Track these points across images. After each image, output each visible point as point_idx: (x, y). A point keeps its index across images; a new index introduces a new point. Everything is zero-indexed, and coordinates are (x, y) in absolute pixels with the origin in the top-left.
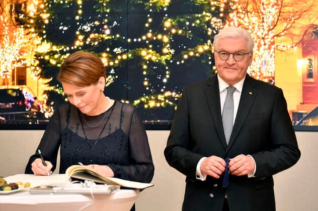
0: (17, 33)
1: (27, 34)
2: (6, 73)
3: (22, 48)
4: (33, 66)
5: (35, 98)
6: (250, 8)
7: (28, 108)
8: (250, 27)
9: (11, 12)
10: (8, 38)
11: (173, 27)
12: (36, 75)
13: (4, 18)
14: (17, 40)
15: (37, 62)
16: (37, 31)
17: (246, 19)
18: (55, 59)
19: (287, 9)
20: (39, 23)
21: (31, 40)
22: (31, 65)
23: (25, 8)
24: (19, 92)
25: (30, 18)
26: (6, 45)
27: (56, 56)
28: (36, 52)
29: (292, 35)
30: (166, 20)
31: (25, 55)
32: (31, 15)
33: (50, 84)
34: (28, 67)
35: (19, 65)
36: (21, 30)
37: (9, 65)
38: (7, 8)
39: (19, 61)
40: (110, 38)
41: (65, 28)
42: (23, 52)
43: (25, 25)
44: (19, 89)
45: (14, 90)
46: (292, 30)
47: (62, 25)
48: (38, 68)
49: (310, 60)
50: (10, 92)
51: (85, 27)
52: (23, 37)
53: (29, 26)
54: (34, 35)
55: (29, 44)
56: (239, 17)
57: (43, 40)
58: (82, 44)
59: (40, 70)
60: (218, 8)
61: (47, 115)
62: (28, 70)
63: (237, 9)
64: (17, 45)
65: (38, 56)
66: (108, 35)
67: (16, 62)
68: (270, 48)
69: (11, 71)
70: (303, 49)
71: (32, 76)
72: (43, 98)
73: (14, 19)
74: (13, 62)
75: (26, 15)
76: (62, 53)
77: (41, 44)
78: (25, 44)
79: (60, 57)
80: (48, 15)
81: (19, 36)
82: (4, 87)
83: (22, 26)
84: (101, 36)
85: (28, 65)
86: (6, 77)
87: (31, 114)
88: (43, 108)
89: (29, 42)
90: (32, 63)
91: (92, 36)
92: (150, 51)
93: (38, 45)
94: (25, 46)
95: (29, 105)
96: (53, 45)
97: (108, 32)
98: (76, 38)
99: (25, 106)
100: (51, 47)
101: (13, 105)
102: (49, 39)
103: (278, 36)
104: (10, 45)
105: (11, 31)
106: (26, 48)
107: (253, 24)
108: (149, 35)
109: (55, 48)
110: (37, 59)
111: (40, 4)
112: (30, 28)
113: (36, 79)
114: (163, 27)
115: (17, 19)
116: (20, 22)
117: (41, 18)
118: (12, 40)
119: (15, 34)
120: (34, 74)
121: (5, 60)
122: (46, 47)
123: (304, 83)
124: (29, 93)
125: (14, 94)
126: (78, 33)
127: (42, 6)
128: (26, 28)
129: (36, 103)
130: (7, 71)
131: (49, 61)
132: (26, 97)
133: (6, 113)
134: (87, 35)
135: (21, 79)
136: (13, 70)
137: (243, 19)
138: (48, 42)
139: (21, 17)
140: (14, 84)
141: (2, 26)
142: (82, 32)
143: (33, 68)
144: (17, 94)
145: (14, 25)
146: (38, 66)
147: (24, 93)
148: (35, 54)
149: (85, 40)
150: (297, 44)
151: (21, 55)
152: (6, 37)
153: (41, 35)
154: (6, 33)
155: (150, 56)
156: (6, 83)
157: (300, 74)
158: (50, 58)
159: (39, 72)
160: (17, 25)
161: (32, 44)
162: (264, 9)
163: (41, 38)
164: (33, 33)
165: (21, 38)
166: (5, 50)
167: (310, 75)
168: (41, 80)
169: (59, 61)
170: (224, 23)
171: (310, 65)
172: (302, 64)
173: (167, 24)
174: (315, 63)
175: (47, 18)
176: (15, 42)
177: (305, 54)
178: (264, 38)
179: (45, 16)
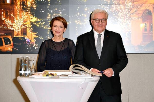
0: (23, 14)
1: (27, 14)
2: (18, 30)
3: (25, 20)
4: (30, 27)
5: (31, 41)
6: (120, 2)
7: (27, 45)
8: (121, 10)
9: (20, 5)
10: (19, 16)
12: (31, 31)
13: (17, 7)
14: (23, 17)
15: (31, 26)
16: (31, 13)
17: (119, 7)
18: (39, 24)
19: (136, 3)
20: (32, 9)
21: (29, 16)
22: (29, 27)
23: (26, 3)
24: (24, 38)
25: (28, 7)
26: (18, 19)
27: (39, 23)
28: (31, 21)
29: (138, 14)
30: (85, 8)
31: (26, 23)
32: (29, 6)
33: (37, 35)
34: (28, 28)
35: (24, 27)
36: (24, 13)
37: (20, 27)
38: (19, 3)
39: (24, 25)
40: (62, 15)
41: (43, 12)
42: (26, 21)
43: (26, 10)
44: (23, 37)
45: (22, 38)
46: (138, 11)
47: (41, 10)
48: (31, 28)
49: (146, 24)
50: (20, 38)
51: (51, 11)
52: (25, 15)
53: (28, 10)
54: (30, 14)
55: (28, 18)
56: (116, 6)
57: (33, 17)
58: (50, 18)
59: (32, 29)
60: (107, 2)
62: (27, 29)
63: (115, 3)
64: (23, 19)
65: (31, 23)
66: (61, 14)
67: (22, 26)
68: (129, 19)
69: (20, 29)
71: (29, 31)
72: (33, 41)
73: (21, 8)
74: (21, 26)
75: (27, 6)
76: (42, 22)
77: (33, 18)
78: (26, 18)
79: (41, 23)
80: (36, 6)
81: (23, 15)
82: (17, 36)
83: (25, 11)
84: (58, 14)
85: (28, 27)
86: (18, 32)
87: (29, 47)
88: (34, 45)
89: (28, 17)
90: (29, 26)
91: (54, 14)
92: (79, 21)
93: (31, 19)
95: (28, 43)
96: (38, 18)
97: (61, 13)
98: (48, 16)
99: (26, 44)
100: (37, 19)
101: (21, 44)
103: (132, 14)
104: (20, 19)
105: (20, 13)
106: (27, 20)
107: (122, 9)
108: (78, 14)
109: (38, 20)
110: (31, 24)
111: (32, 1)
112: (28, 11)
113: (31, 33)
114: (84, 10)
115: (23, 8)
116: (24, 9)
117: (33, 7)
118: (21, 17)
119: (22, 14)
120: (30, 31)
121: (18, 25)
122: (34, 20)
123: (143, 33)
124: (28, 39)
126: (48, 13)
127: (33, 2)
129: (31, 43)
130: (19, 30)
131: (36, 25)
132: (27, 40)
133: (18, 47)
134: (52, 14)
135: (24, 33)
136: (21, 29)
137: (118, 7)
138: (36, 17)
139: (25, 7)
140: (21, 35)
141: (17, 11)
142: (50, 13)
143: (29, 28)
144: (23, 39)
145: (22, 10)
146: (32, 27)
147: (26, 38)
148: (30, 22)
149: (51, 16)
150: (140, 17)
151: (24, 23)
152: (18, 16)
153: (33, 14)
154: (18, 14)
155: (79, 23)
156: (18, 34)
157: (142, 30)
158: (37, 24)
159: (32, 30)
160: (23, 10)
161: (29, 18)
162: (126, 3)
163: (33, 16)
164: (29, 13)
165: (24, 16)
166: (18, 21)
167: (146, 30)
168: (33, 33)
169: (40, 25)
170: (110, 9)
171: (146, 26)
172: (142, 25)
173: (86, 9)
174: (148, 25)
175: (36, 7)
176: (22, 17)
177: (144, 21)
178: (126, 15)
179: (34, 6)
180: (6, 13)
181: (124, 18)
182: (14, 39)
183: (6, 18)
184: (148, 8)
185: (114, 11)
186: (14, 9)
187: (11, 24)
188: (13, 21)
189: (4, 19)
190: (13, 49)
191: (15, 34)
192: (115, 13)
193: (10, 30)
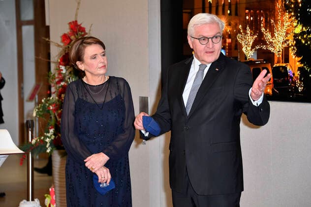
0: (285, 17)
1: (290, 18)
2: (279, 53)
3: (287, 30)
4: (293, 45)
5: (294, 74)
7: (290, 83)
12: (294, 54)
13: (279, 5)
14: (285, 23)
15: (295, 42)
18: (304, 39)
20: (296, 7)
21: (292, 23)
24: (285, 68)
25: (292, 3)
26: (280, 29)
27: (305, 36)
28: (294, 33)
31: (289, 36)
33: (301, 62)
34: (290, 47)
35: (286, 45)
36: (287, 15)
37: (281, 46)
39: (285, 42)
41: (310, 10)
44: (285, 66)
45: (282, 67)
47: (308, 8)
48: (295, 48)
52: (288, 20)
53: (291, 10)
54: (294, 18)
57: (298, 23)
59: (296, 50)
61: (300, 89)
62: (290, 49)
65: (296, 35)
69: (281, 50)
71: (292, 54)
72: (297, 73)
73: (283, 5)
74: (283, 43)
76: (308, 33)
77: (297, 26)
78: (289, 26)
79: (307, 36)
81: (286, 20)
82: (278, 65)
83: (287, 11)
85: (290, 45)
88: (298, 83)
90: (292, 43)
93: (295, 27)
94: (289, 28)
95: (290, 80)
96: (303, 26)
99: (288, 82)
100: (302, 29)
101: (282, 80)
102: (301, 22)
105: (282, 16)
106: (289, 30)
109: (304, 29)
110: (295, 39)
112: (292, 12)
113: (294, 57)
115: (285, 5)
116: (286, 8)
117: (297, 2)
121: (279, 42)
122: (299, 29)
124: (290, 70)
125: (283, 71)
128: (290, 12)
129: (294, 78)
131: (301, 40)
132: (289, 74)
136: (283, 50)
138: (300, 24)
139: (287, 2)
140: (283, 63)
141: (278, 12)
143: (292, 47)
147: (288, 69)
151: (287, 36)
152: (280, 22)
153: (297, 18)
154: (280, 18)
156: (279, 60)
158: (302, 38)
159: (296, 52)
160: (285, 10)
161: (292, 26)
163: (297, 21)
164: (293, 16)
165: (287, 22)
166: (279, 32)
168: (297, 58)
169: (306, 41)
176: (284, 26)
180: (266, 19)
182: (274, 71)
186: (274, 9)
187: (271, 40)
188: (273, 35)
189: (263, 29)
190: (273, 91)
191: (276, 59)
193: (270, 52)
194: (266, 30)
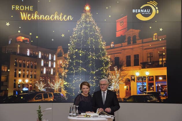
3: (61, 83)
6: (113, 74)
9: (58, 75)
11: (96, 78)
13: (57, 77)
19: (122, 75)
20: (65, 77)
23: (62, 74)
24: (60, 94)
29: (123, 81)
31: (61, 85)
33: (67, 92)
36: (61, 79)
38: (57, 74)
39: (60, 86)
41: (71, 79)
45: (58, 93)
46: (123, 79)
48: (64, 88)
49: (127, 86)
51: (75, 78)
56: (111, 76)
60: (106, 74)
61: (66, 99)
62: (62, 88)
63: (110, 74)
65: (64, 85)
68: (118, 84)
70: (126, 84)
71: (63, 90)
72: (65, 95)
75: (62, 76)
76: (70, 84)
81: (60, 81)
82: (56, 93)
87: (62, 99)
88: (65, 97)
96: (68, 83)
98: (73, 81)
99: (61, 97)
101: (58, 97)
102: (67, 81)
103: (120, 81)
105: (58, 79)
107: (114, 78)
108: (90, 80)
114: (94, 78)
116: (60, 78)
118: (58, 82)
121: (57, 86)
122: (66, 83)
123: (126, 91)
124: (62, 94)
127: (65, 74)
128: (62, 79)
131: (67, 86)
133: (56, 99)
134: (76, 80)
135: (60, 91)
136: (58, 89)
142: (75, 80)
149: (75, 81)
150: (124, 83)
153: (65, 80)
157: (125, 89)
161: (63, 82)
162: (117, 75)
166: (57, 84)
167: (127, 90)
168: (65, 91)
169: (69, 86)
170: (108, 78)
171: (127, 87)
172: (125, 87)
173: (95, 78)
174: (128, 87)
175: (67, 76)
177: (126, 85)
178: (117, 81)
179: (66, 76)
180: (50, 80)
181: (116, 83)
182: (54, 94)
183: (50, 82)
184: (128, 78)
185: (110, 79)
186: (55, 78)
187: (53, 86)
188: (54, 84)
189: (49, 83)
190: (53, 100)
191: (55, 91)
192: (110, 80)
193: (53, 89)
194: (50, 83)
